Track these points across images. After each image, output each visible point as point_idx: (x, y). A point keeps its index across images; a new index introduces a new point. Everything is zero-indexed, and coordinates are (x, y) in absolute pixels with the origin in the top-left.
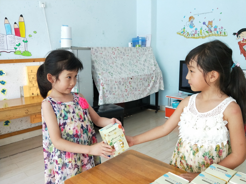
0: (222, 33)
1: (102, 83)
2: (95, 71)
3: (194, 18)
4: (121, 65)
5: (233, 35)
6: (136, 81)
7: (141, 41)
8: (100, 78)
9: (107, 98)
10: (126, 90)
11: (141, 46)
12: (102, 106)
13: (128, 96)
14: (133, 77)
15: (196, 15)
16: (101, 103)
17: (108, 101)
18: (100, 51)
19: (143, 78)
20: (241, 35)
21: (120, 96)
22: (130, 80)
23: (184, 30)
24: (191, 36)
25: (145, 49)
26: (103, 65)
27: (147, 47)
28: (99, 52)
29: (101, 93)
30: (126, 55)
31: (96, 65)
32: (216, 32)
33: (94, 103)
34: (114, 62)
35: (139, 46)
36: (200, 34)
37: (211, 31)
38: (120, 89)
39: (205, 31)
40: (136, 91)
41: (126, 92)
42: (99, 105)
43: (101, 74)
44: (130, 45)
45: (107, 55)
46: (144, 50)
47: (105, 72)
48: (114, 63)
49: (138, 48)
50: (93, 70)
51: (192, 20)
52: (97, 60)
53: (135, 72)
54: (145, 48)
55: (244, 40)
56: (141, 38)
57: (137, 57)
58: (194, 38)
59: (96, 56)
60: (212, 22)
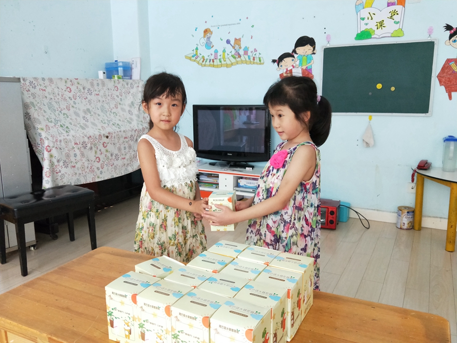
0: (256, 59)
1: (48, 146)
2: (32, 123)
3: (212, 33)
4: (85, 113)
5: (272, 64)
6: (116, 141)
7: (122, 68)
8: (43, 137)
9: (60, 174)
10: (98, 159)
11: (123, 79)
12: (51, 191)
13: (103, 170)
14: (109, 133)
15: (215, 26)
16: (47, 183)
17: (62, 181)
18: (41, 85)
19: (129, 136)
20: (283, 63)
21: (86, 170)
22: (105, 139)
23: (197, 52)
24: (208, 63)
25: (130, 84)
26: (49, 111)
27: (134, 81)
28: (38, 88)
29: (46, 165)
30: (93, 94)
31: (33, 112)
32: (246, 57)
33: (33, 185)
34: (71, 106)
35: (119, 78)
36: (222, 60)
37: (240, 56)
38: (86, 156)
39: (230, 54)
40: (117, 160)
41: (98, 162)
42: (43, 188)
43: (45, 129)
44: (101, 75)
45: (57, 92)
46: (129, 86)
47: (53, 124)
48: (71, 108)
49: (117, 82)
50: (29, 122)
51: (208, 35)
52: (35, 103)
53: (113, 125)
54: (130, 81)
55: (288, 72)
56: (123, 62)
57: (116, 97)
58: (214, 66)
59: (33, 95)
60: (240, 40)
